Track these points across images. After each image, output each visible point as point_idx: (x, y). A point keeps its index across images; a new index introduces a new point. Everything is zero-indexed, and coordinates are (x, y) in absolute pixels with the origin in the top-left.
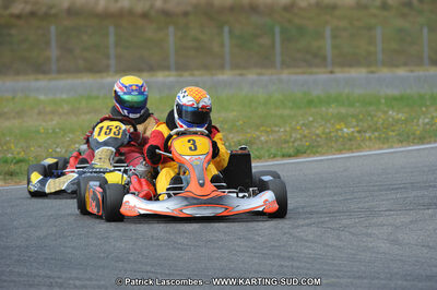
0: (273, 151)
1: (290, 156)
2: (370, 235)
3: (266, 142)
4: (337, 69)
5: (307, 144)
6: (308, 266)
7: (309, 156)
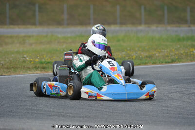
0: (161, 60)
1: (169, 63)
3: (159, 56)
4: (192, 25)
5: (177, 57)
6: (174, 110)
7: (177, 63)
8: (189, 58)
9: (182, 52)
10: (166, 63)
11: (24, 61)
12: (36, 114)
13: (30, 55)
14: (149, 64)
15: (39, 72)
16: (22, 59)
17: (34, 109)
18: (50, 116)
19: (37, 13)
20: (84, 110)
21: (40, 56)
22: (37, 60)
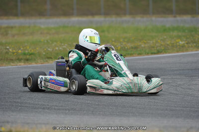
0: (147, 51)
1: (155, 54)
2: (190, 89)
3: (145, 47)
4: (177, 16)
5: (163, 48)
6: (162, 102)
7: (163, 54)
8: (175, 49)
9: (168, 43)
10: (152, 54)
11: (7, 53)
12: (20, 106)
13: (13, 46)
14: (134, 55)
15: (23, 64)
16: (5, 51)
17: (18, 102)
18: (35, 108)
19: (19, 4)
20: (69, 103)
21: (23, 47)
22: (20, 51)
